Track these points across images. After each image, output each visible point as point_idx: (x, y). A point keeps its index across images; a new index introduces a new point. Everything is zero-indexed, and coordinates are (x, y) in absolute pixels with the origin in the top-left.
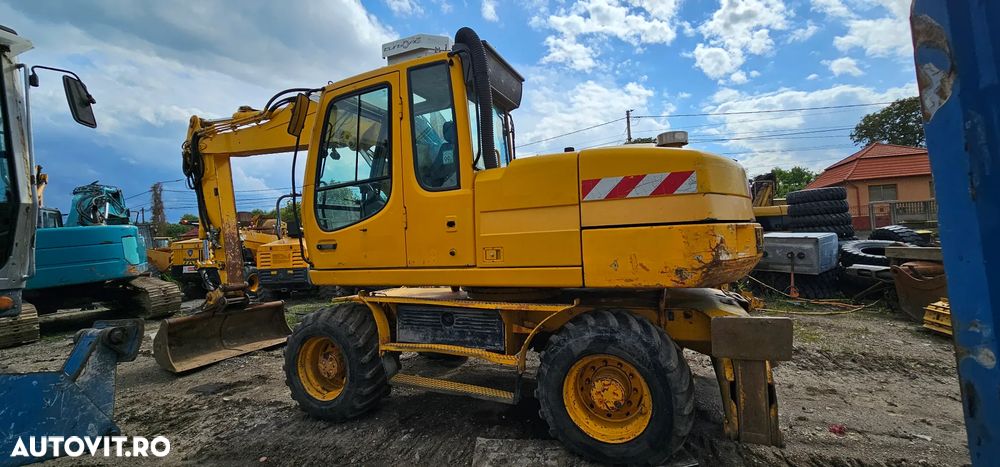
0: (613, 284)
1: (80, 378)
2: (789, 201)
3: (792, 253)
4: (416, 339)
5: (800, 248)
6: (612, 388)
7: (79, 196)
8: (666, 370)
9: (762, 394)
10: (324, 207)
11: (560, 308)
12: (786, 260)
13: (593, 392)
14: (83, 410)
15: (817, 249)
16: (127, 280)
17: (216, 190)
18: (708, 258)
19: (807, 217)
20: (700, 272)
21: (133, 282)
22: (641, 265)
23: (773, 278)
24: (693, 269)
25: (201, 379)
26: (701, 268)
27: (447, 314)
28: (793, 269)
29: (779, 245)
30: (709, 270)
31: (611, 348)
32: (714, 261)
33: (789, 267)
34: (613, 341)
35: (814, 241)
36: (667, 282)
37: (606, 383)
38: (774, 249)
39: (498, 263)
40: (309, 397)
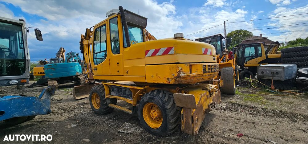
0: (153, 82)
1: (42, 99)
2: (282, 52)
3: (273, 72)
4: (115, 95)
5: (277, 70)
6: (155, 113)
7: (68, 55)
8: (166, 109)
9: (190, 119)
10: (96, 58)
11: (142, 88)
12: (271, 75)
13: (151, 113)
14: (42, 106)
15: (284, 71)
16: (77, 76)
17: (86, 53)
18: (176, 75)
19: (288, 58)
20: (174, 79)
21: (78, 77)
22: (159, 76)
23: (266, 81)
24: (172, 78)
25: (81, 101)
26: (174, 78)
27: (121, 89)
28: (273, 78)
29: (268, 69)
30: (176, 79)
31: (153, 101)
32: (178, 76)
33: (272, 77)
34: (153, 99)
35: (283, 68)
36: (166, 82)
37: (154, 111)
38: (266, 70)
39: (128, 75)
40: (94, 108)
